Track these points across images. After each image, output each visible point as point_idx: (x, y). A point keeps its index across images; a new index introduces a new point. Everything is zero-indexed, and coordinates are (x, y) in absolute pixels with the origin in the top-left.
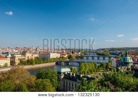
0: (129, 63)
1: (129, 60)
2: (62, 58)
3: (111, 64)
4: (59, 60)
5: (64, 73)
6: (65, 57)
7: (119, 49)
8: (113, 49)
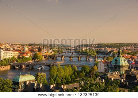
0: (122, 66)
1: (123, 62)
2: (23, 58)
3: (98, 68)
4: (17, 61)
5: (25, 83)
6: (27, 57)
7: (110, 46)
8: (101, 46)
